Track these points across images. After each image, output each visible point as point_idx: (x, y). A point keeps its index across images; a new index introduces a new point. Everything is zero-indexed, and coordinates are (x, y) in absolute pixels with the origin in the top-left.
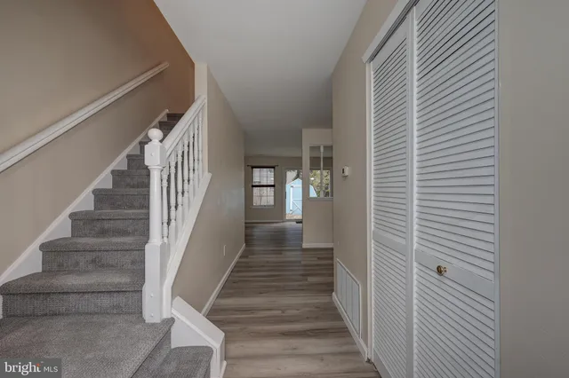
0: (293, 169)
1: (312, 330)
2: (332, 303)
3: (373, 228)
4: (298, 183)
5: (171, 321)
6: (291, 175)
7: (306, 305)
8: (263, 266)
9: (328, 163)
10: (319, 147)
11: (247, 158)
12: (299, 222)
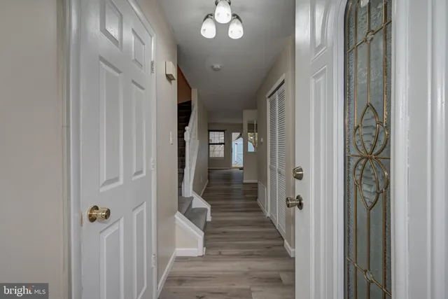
0: (237, 132)
2: (256, 203)
4: (240, 141)
5: (192, 198)
6: (235, 135)
11: (209, 124)
12: (241, 169)
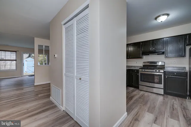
0: (27, 53)
1: (43, 111)
2: (50, 100)
3: (65, 72)
7: (38, 104)
8: (12, 96)
9: (47, 52)
10: (43, 46)
